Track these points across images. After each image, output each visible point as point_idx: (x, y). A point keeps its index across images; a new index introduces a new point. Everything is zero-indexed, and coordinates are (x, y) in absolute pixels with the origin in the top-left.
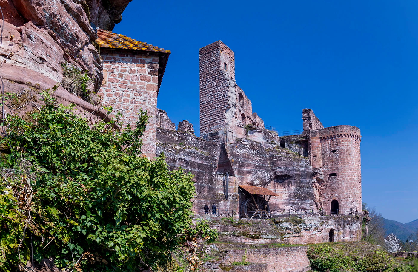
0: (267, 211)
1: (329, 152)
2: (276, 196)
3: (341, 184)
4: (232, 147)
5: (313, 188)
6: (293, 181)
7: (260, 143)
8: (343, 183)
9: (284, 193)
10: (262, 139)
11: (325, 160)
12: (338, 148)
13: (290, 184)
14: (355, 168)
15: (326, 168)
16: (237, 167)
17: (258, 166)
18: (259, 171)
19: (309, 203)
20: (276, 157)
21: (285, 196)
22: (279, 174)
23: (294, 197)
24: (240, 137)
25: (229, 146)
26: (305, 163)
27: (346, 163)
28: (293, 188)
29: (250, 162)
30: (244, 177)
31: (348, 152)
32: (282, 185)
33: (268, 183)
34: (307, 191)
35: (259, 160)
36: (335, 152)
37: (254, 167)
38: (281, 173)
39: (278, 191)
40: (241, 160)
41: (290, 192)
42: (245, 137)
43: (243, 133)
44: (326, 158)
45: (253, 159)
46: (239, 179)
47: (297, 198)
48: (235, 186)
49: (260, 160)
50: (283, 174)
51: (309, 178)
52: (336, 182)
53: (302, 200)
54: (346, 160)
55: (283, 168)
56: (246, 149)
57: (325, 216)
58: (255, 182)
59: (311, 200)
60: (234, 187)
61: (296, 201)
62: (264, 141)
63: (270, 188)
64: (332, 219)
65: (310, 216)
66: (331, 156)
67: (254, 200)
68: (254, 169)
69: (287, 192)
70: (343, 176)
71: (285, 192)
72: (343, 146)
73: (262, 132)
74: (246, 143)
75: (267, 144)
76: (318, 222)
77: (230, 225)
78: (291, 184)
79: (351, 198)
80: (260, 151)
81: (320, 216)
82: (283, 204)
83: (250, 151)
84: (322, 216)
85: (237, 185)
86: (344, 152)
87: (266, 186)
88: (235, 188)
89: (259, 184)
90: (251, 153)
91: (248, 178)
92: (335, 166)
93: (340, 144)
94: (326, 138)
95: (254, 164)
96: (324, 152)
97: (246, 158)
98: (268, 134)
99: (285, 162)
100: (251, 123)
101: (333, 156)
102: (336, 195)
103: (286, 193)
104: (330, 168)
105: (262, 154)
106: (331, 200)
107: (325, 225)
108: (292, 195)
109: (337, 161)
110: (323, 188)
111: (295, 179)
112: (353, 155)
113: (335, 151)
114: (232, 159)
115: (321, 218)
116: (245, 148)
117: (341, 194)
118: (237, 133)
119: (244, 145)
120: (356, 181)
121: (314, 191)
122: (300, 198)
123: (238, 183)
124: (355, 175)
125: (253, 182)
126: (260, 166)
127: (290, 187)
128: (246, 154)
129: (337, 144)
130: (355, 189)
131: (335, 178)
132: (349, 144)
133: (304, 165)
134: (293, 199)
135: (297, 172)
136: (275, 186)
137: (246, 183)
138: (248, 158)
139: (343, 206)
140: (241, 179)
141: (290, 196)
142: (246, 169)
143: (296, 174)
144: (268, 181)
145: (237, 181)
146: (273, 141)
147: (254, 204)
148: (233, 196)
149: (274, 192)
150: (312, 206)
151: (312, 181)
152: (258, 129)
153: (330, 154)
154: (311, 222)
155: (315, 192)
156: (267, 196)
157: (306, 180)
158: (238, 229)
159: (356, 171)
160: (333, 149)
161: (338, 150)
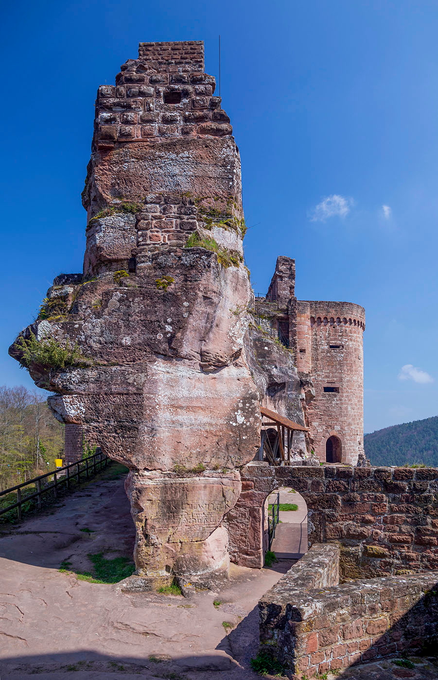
1: (326, 347)
3: (346, 408)
8: (349, 409)
11: (317, 360)
12: (343, 343)
15: (319, 375)
36: (337, 350)
44: (319, 358)
52: (337, 404)
66: (329, 355)
70: (350, 394)
86: (352, 352)
92: (336, 374)
93: (347, 336)
94: (322, 319)
96: (317, 345)
101: (332, 356)
102: (338, 428)
104: (327, 377)
106: (328, 436)
109: (341, 366)
113: (338, 347)
117: (346, 428)
129: (342, 336)
139: (350, 449)
153: (328, 352)
160: (333, 343)
161: (343, 346)
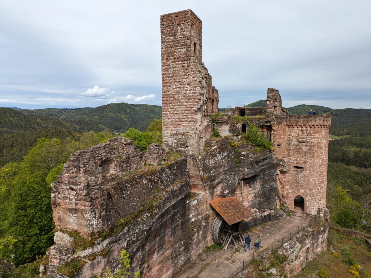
1: (296, 143)
6: (258, 178)
7: (226, 138)
8: (311, 180)
9: (249, 194)
10: (228, 132)
12: (308, 140)
20: (244, 156)
21: (251, 197)
23: (260, 197)
26: (269, 154)
27: (315, 158)
28: (258, 186)
31: (318, 145)
32: (248, 185)
34: (271, 186)
36: (304, 144)
39: (244, 192)
41: (256, 191)
52: (302, 177)
53: (267, 199)
54: (316, 155)
55: (250, 167)
59: (275, 196)
62: (230, 134)
66: (297, 147)
69: (252, 192)
71: (250, 192)
72: (314, 138)
73: (229, 124)
75: (233, 137)
79: (319, 195)
92: (303, 159)
93: (311, 135)
94: (294, 126)
98: (234, 126)
101: (300, 148)
102: (302, 191)
104: (296, 160)
106: (295, 195)
111: (260, 176)
113: (304, 142)
122: (265, 197)
129: (307, 136)
132: (320, 136)
135: (262, 168)
136: (242, 187)
139: (310, 205)
141: (255, 196)
143: (261, 170)
146: (238, 133)
150: (275, 202)
153: (297, 145)
160: (301, 140)
161: (308, 142)
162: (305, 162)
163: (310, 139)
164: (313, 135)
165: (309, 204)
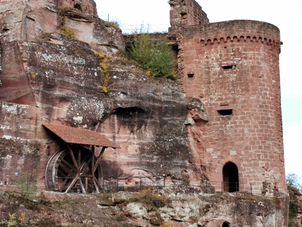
0: (97, 177)
1: (218, 69)
2: (114, 148)
3: (242, 131)
4: (33, 49)
5: (187, 136)
6: (149, 121)
7: (87, 44)
8: (246, 131)
9: (130, 143)
10: (91, 37)
11: (209, 83)
12: (235, 63)
13: (143, 127)
14: (269, 103)
15: (211, 99)
16: (41, 88)
17: (81, 87)
18: (83, 98)
19: (181, 167)
20: (117, 73)
21: (133, 148)
22: (121, 104)
23: (151, 152)
24: (49, 29)
25: (26, 47)
26: (171, 87)
27: (250, 92)
28: (149, 135)
29: (66, 79)
30: (54, 108)
31: (254, 71)
32: (127, 127)
33: (101, 122)
34: (176, 141)
35: (85, 77)
36: (230, 70)
37: (73, 90)
38: (125, 103)
39: (119, 138)
40: (48, 75)
41: (144, 142)
42: (58, 31)
43: (56, 23)
44: (212, 80)
45: (72, 74)
46: (44, 112)
47: (156, 155)
48: (36, 124)
49: (87, 77)
50: (129, 106)
51: (179, 116)
52: (231, 127)
53: (166, 159)
54: (251, 87)
55: (129, 93)
56: (60, 54)
57: (211, 195)
58: (75, 118)
59: (183, 160)
60: (33, 127)
61: (155, 161)
62: (96, 41)
63: (103, 132)
64: (225, 201)
65: (181, 192)
66: (221, 76)
67: (72, 154)
68: (74, 93)
69: (136, 141)
70: (246, 116)
71: (132, 141)
72: (246, 58)
73: (92, 24)
74: (61, 43)
75: (101, 47)
76: (198, 207)
77: (22, 205)
78: (145, 126)
79: (263, 160)
80: (86, 60)
81: (201, 194)
82: (129, 164)
83: (66, 59)
84: (206, 195)
85: (40, 123)
86: (248, 70)
87: (97, 127)
88: (36, 129)
89: (83, 124)
90: (70, 63)
91: (63, 110)
92: (230, 96)
94: (212, 41)
95: (74, 84)
96: (208, 68)
97: (58, 71)
98: (102, 29)
99: (134, 83)
100: (72, 6)
101: (225, 78)
102: (233, 153)
103: (135, 143)
104: (220, 99)
105: (90, 65)
106: (224, 162)
107: (213, 212)
108: (146, 147)
109: (234, 87)
110: (206, 136)
111: (152, 117)
112: (265, 78)
113: (230, 67)
114: (32, 73)
115: (203, 199)
116: (57, 52)
117: (243, 153)
118: (43, 22)
119: (55, 45)
120: (273, 127)
121: (189, 142)
122: (162, 155)
123: (43, 120)
124: (270, 116)
125: (72, 118)
126: (86, 88)
127: (143, 132)
128: (59, 64)
129: (234, 55)
130: (271, 143)
131: (229, 119)
132: (257, 56)
133: (170, 91)
134: (149, 156)
135: (156, 104)
136: (114, 128)
137: (58, 120)
138: (63, 71)
139: (248, 176)
140: (49, 112)
141: (142, 150)
142: (57, 93)
143: (154, 107)
144: (101, 117)
145: (40, 117)
146: (111, 42)
147: (72, 163)
148: (31, 145)
149: (111, 140)
150: (185, 171)
151: (186, 123)
152: (84, 18)
153: (220, 73)
154: (184, 205)
155: (191, 144)
156: (98, 146)
157: (173, 120)
158: (36, 215)
159: (271, 108)
160: (225, 64)
161: (235, 66)
162: (234, 101)
163: (240, 61)
164: (244, 54)
165: (246, 174)
